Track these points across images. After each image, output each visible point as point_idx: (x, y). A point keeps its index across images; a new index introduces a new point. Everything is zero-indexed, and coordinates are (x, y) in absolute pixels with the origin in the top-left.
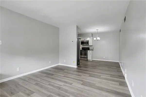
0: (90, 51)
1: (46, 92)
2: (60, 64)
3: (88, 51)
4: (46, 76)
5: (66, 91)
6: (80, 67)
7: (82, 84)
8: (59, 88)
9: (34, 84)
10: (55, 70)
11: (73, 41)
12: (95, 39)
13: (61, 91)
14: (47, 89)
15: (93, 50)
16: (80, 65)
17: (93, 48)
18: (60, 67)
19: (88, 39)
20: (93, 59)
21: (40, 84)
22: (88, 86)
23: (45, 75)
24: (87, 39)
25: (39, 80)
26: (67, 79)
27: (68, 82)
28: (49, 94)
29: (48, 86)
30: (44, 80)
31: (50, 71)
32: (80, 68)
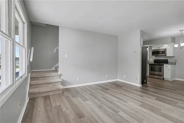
0: (168, 65)
1: (98, 102)
2: (118, 80)
3: (165, 65)
4: (100, 90)
5: (118, 107)
6: (147, 87)
7: (140, 106)
8: (112, 103)
9: (90, 94)
10: (111, 85)
11: (135, 52)
12: (176, 46)
13: (113, 106)
14: (99, 100)
15: (175, 64)
16: (147, 84)
17: (176, 61)
18: (118, 83)
19: (165, 46)
20: (176, 79)
21: (94, 95)
22: (148, 110)
23: (100, 88)
24: (162, 46)
25: (94, 91)
26: (122, 96)
27: (123, 99)
28: (100, 104)
29: (101, 98)
30: (98, 92)
31: (106, 85)
32: (145, 88)
